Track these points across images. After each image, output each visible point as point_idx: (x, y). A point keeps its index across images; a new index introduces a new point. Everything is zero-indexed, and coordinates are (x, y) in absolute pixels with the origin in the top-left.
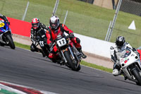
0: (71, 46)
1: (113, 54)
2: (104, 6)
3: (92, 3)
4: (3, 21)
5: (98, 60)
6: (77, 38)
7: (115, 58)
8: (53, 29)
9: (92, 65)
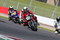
0: (32, 20)
1: (55, 24)
2: (51, 4)
3: (46, 3)
4: (16, 12)
5: (49, 27)
6: (35, 17)
7: (56, 26)
8: (25, 12)
9: (46, 29)
